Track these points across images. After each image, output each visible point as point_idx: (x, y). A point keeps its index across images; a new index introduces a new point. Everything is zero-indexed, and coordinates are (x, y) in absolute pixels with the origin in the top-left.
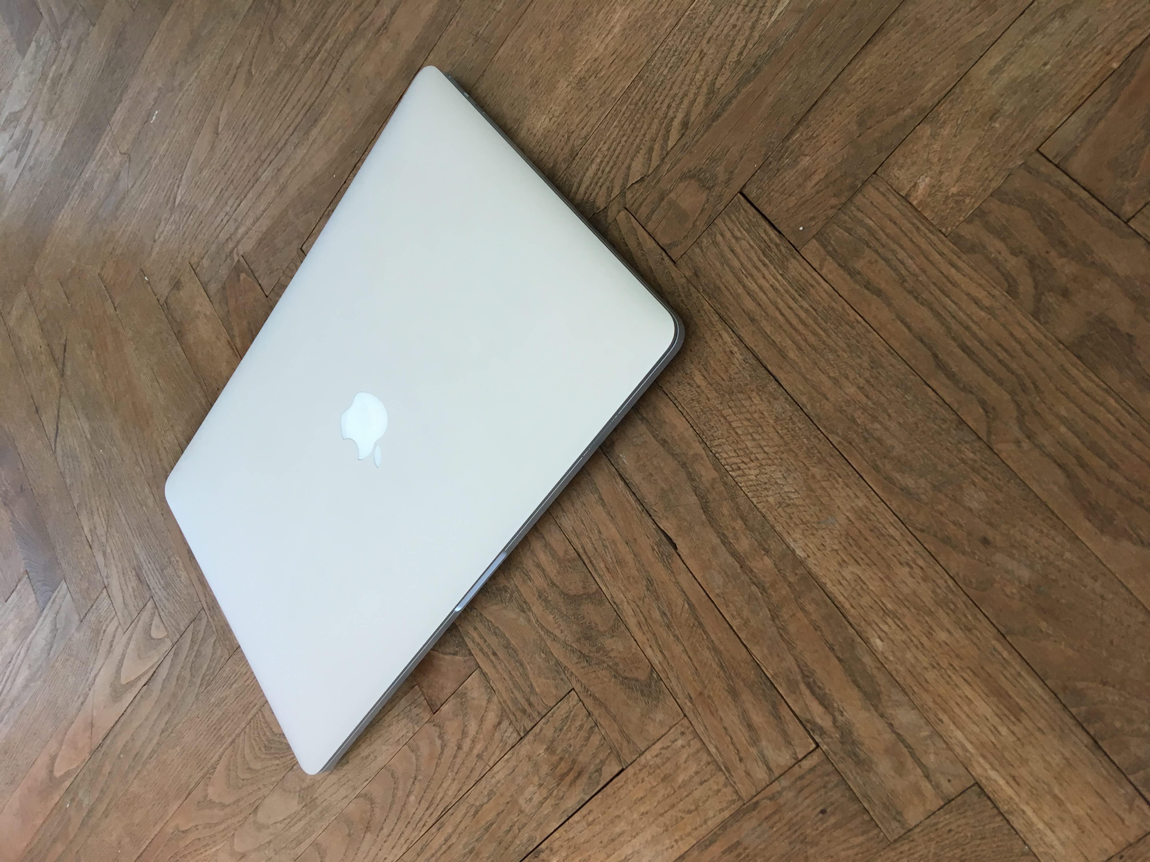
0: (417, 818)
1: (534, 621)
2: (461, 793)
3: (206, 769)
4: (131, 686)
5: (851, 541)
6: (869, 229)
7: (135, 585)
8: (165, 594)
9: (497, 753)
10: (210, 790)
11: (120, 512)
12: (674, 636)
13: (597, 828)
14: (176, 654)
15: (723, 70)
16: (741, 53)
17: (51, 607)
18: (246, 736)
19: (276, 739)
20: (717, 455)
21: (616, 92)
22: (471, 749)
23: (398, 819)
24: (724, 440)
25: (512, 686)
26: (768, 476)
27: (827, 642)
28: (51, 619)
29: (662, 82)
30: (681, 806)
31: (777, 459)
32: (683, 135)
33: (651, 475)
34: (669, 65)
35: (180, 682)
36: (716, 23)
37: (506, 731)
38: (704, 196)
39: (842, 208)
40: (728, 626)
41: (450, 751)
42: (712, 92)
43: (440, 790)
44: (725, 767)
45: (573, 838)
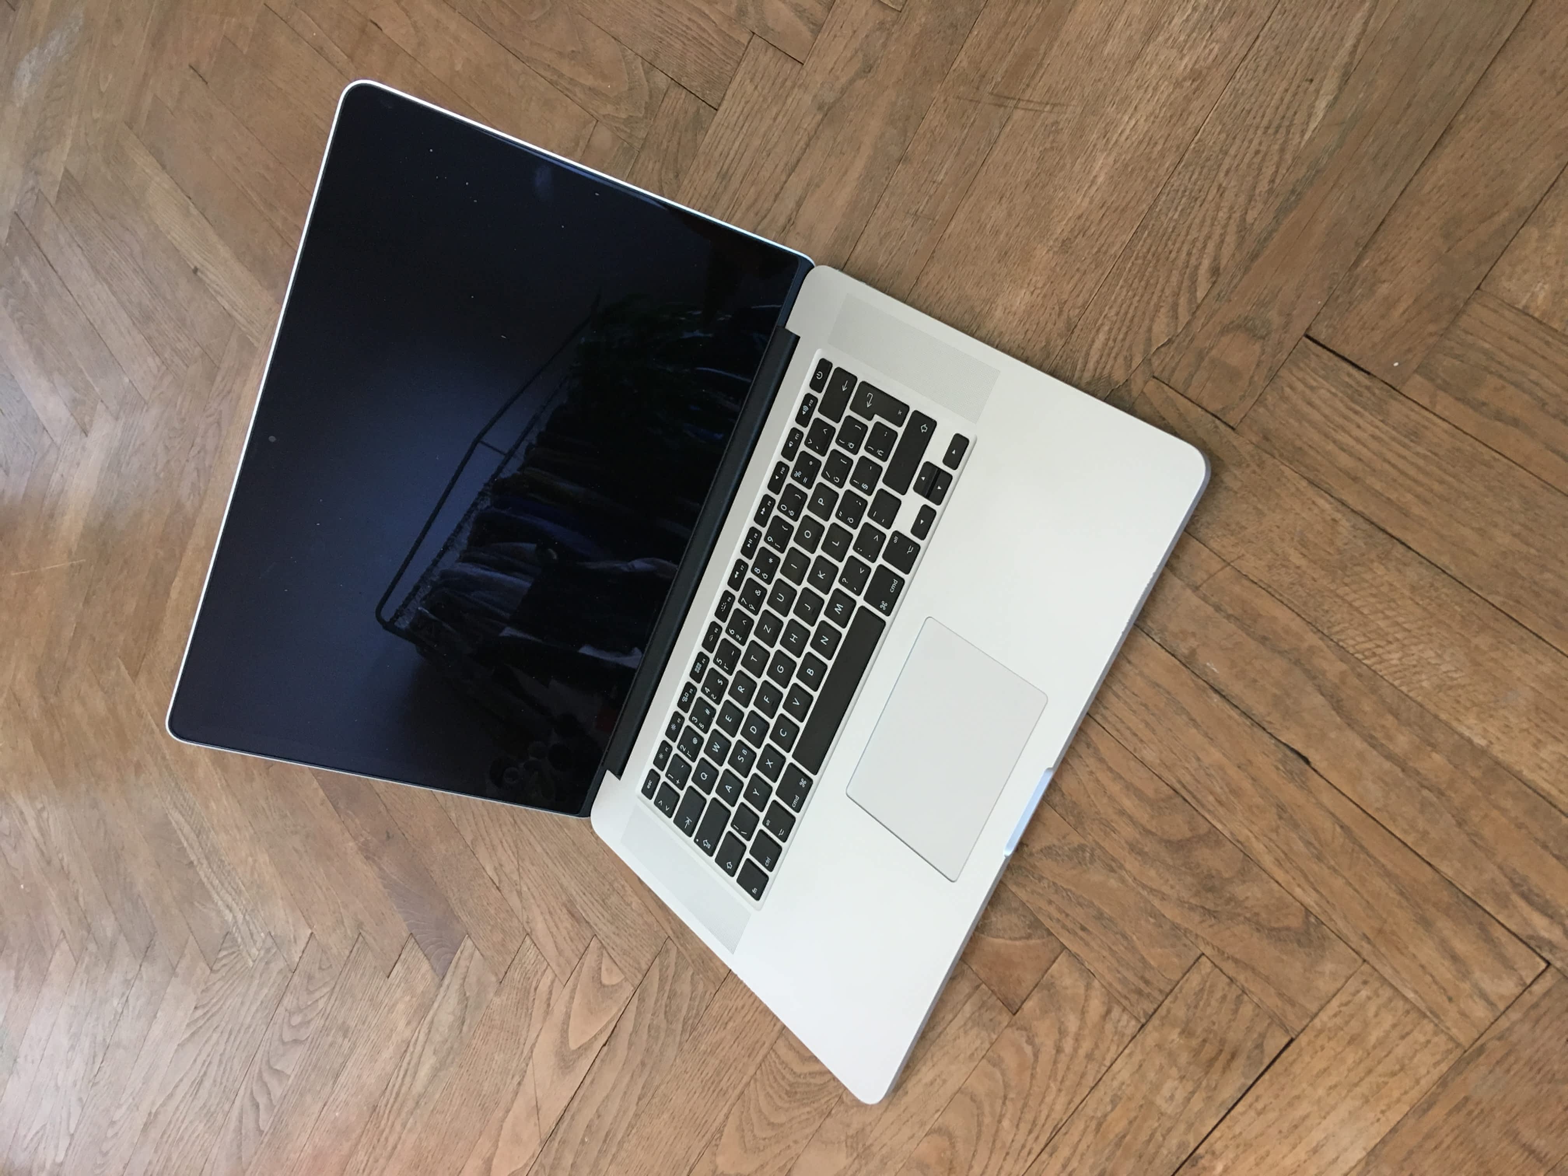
0: (1017, 1145)
1: (1130, 880)
2: (1073, 1107)
3: (709, 1135)
4: (586, 1049)
5: (1543, 715)
6: (1485, 352)
7: (569, 926)
8: (613, 928)
9: (1113, 1048)
10: (720, 1160)
11: (532, 839)
12: (1329, 868)
13: (1272, 1116)
14: (642, 1000)
15: (1253, 203)
16: (1272, 181)
17: (454, 972)
18: (758, 1084)
19: (801, 1080)
20: (1341, 644)
21: (1115, 248)
22: (1076, 1050)
23: (991, 1153)
24: (1347, 625)
25: (1116, 965)
26: (1415, 657)
27: (1537, 840)
28: (457, 987)
29: (1174, 228)
30: (1380, 1069)
31: (1422, 635)
32: (1214, 283)
33: (1255, 681)
34: (1180, 208)
35: (653, 1032)
36: (1232, 152)
37: (1119, 1021)
38: (1257, 347)
39: (1445, 334)
40: (1400, 844)
41: (1046, 1057)
42: (1243, 229)
43: (1043, 1106)
44: (1431, 1012)
45: (1241, 1133)
